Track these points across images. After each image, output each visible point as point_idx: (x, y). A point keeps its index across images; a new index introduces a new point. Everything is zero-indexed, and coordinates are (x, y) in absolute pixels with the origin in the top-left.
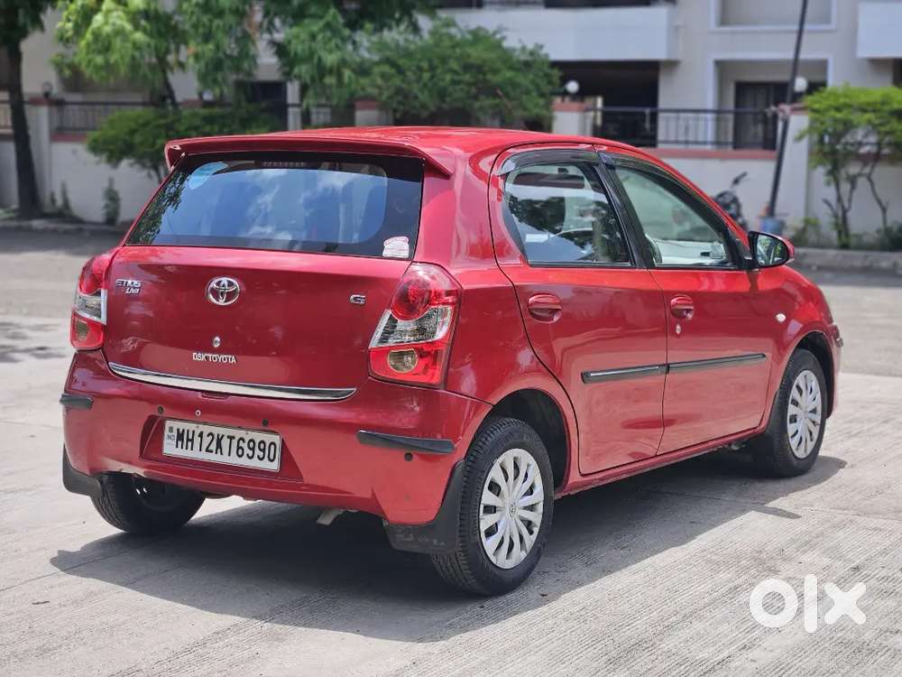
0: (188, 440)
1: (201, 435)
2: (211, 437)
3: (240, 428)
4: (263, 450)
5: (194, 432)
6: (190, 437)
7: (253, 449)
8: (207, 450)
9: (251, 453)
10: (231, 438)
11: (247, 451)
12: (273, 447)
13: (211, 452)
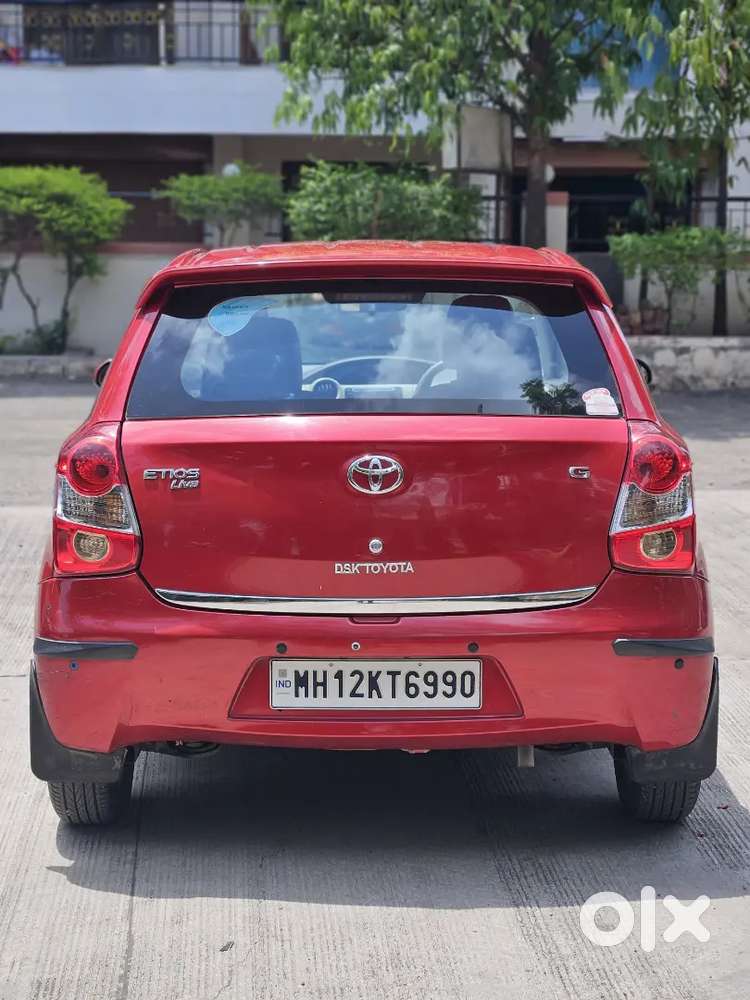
0: (316, 684)
1: (339, 675)
2: (357, 676)
3: (407, 658)
4: (453, 685)
5: (325, 673)
6: (320, 679)
7: (435, 684)
8: (353, 694)
9: (430, 690)
10: (394, 674)
11: (423, 687)
12: (468, 678)
13: (362, 696)
